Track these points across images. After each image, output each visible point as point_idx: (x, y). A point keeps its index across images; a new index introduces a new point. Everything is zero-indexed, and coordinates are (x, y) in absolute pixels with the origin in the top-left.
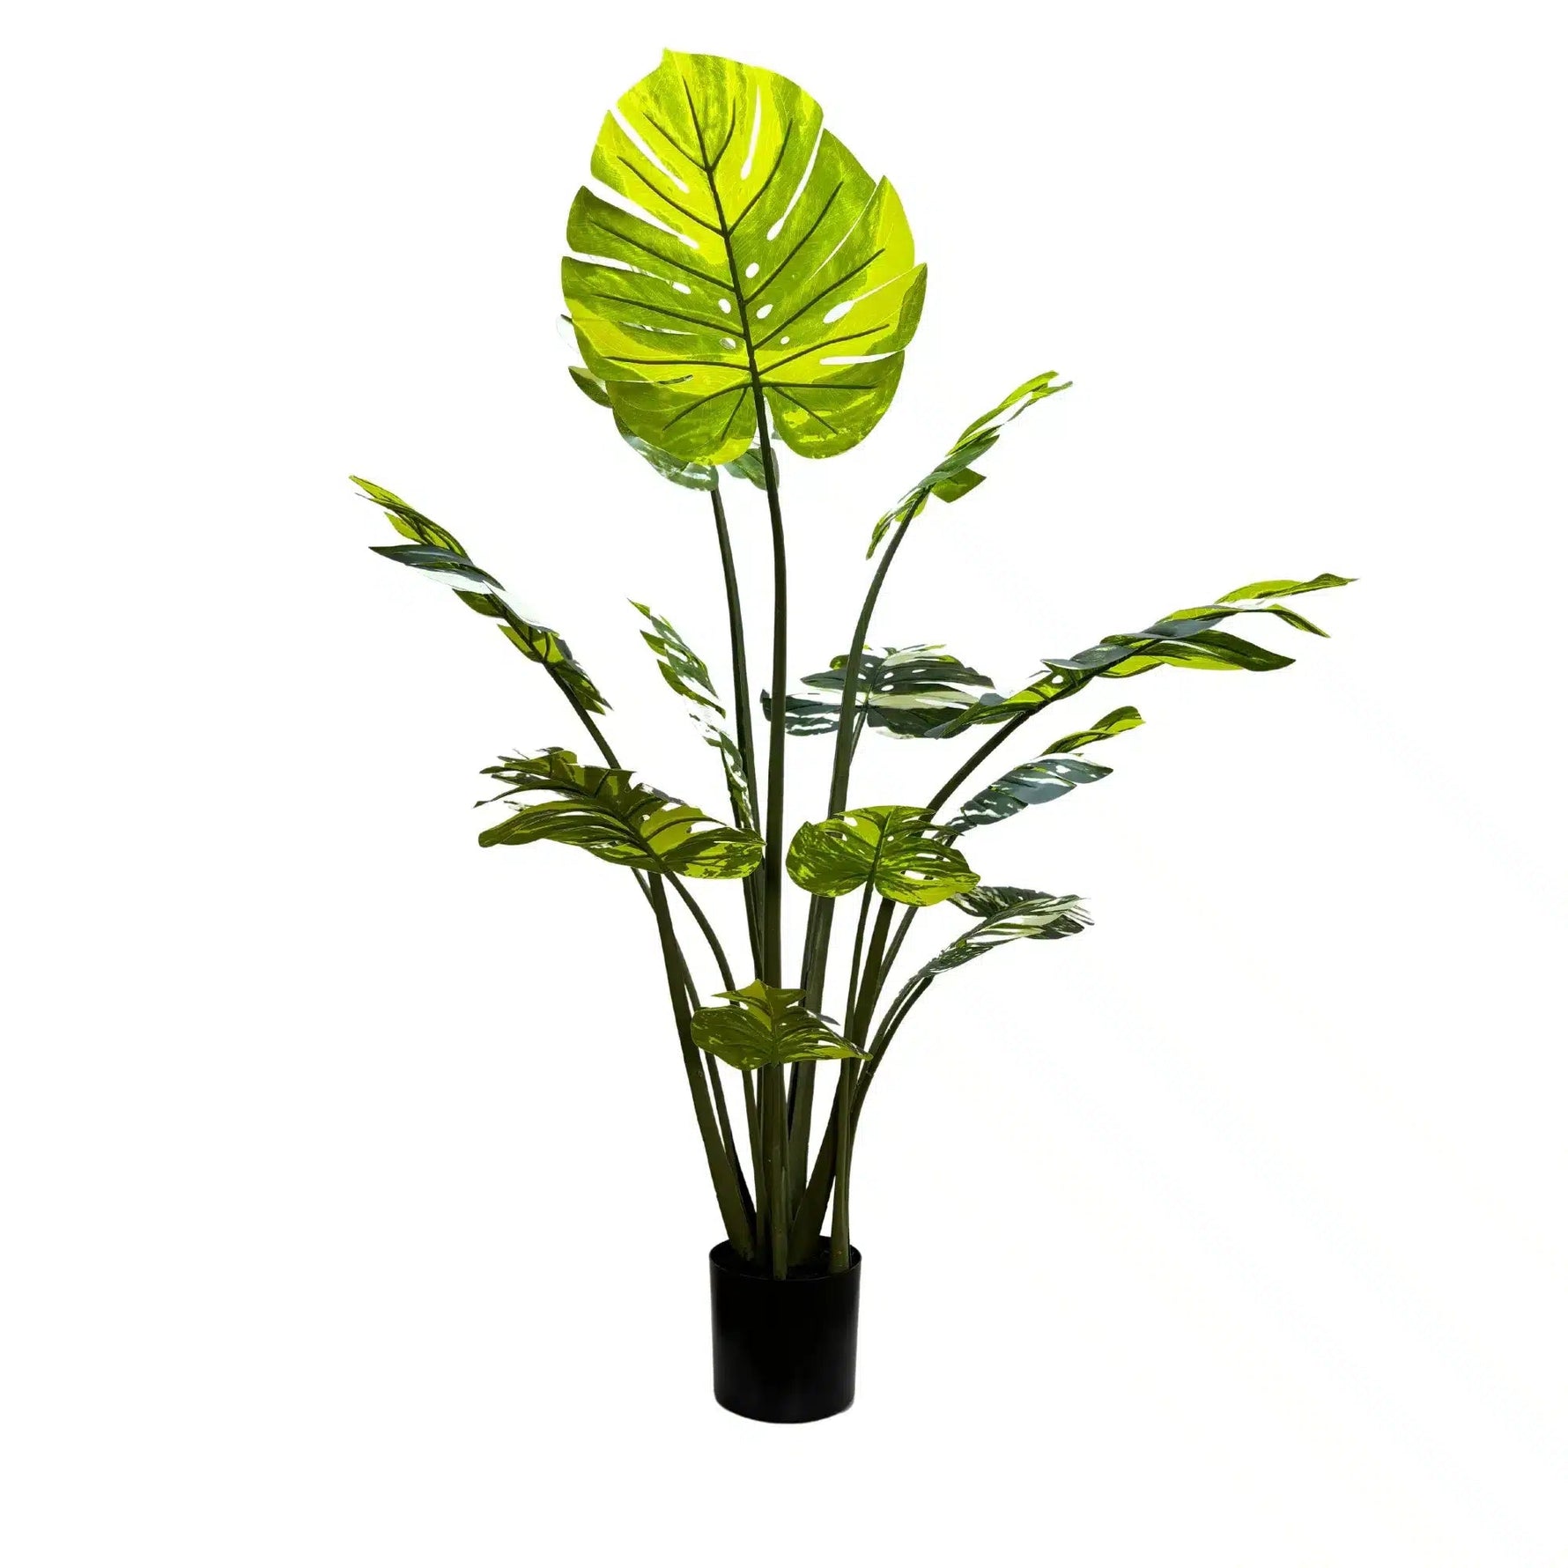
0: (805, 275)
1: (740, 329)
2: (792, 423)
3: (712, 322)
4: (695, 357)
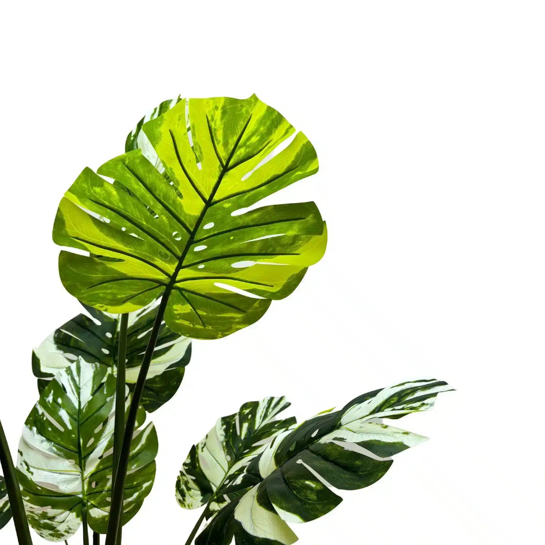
0: (240, 240)
1: (180, 254)
2: (176, 310)
3: (162, 240)
4: (135, 252)
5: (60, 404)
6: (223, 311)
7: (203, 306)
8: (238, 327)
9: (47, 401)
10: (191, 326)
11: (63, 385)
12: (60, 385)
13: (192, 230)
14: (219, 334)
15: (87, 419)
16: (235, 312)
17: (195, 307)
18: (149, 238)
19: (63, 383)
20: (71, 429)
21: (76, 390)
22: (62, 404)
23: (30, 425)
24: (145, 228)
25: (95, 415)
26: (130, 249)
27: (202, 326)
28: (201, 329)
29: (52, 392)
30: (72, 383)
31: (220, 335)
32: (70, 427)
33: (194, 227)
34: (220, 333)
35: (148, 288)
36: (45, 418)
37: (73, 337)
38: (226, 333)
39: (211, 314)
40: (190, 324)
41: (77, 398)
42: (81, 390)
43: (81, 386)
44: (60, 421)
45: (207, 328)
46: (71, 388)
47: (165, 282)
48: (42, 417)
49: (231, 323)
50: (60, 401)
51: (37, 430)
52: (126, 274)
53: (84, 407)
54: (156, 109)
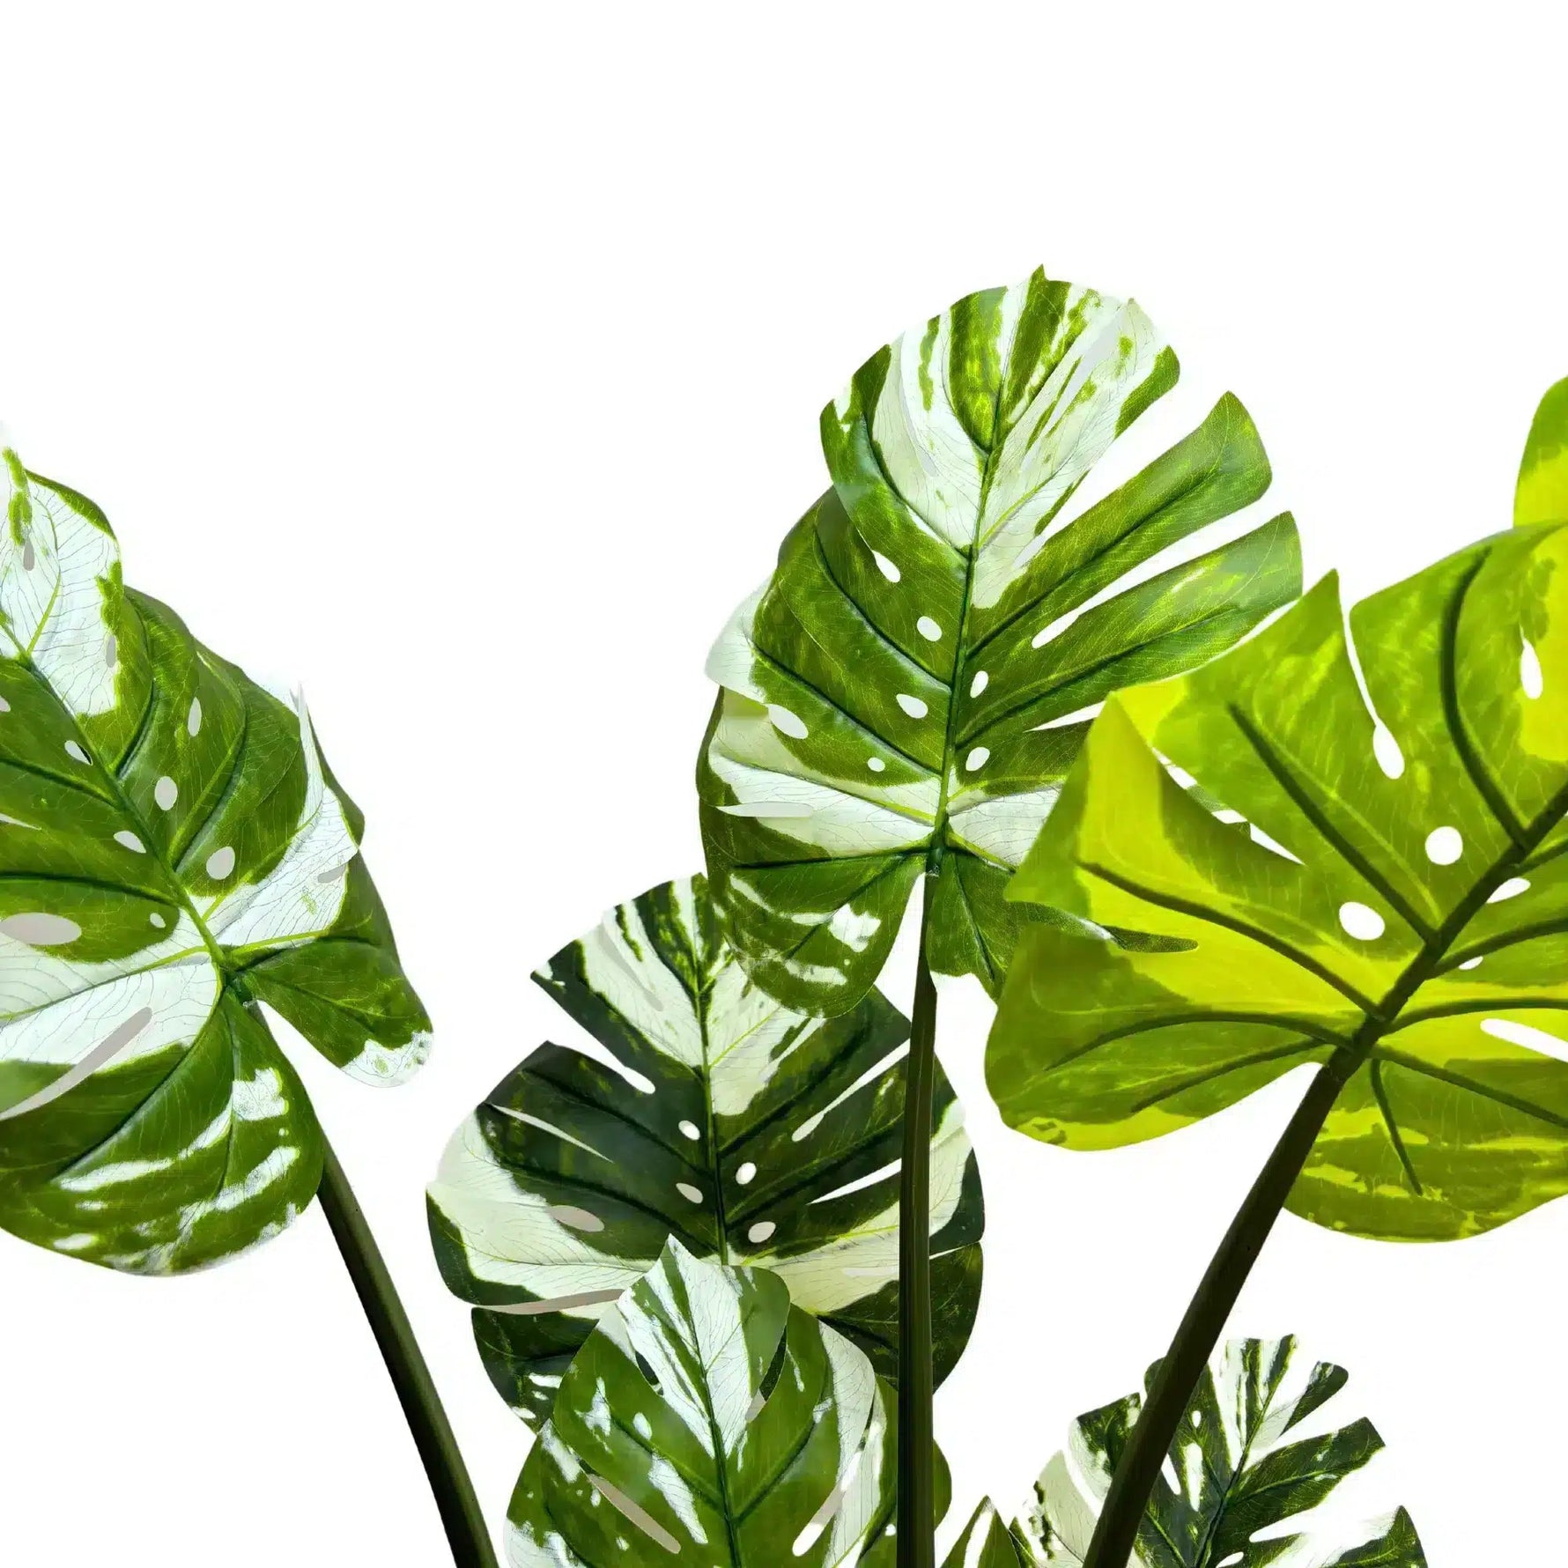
1: (1439, 918)
3: (1375, 862)
4: (1250, 912)
5: (645, 1439)
6: (1494, 1129)
7: (1425, 1113)
8: (1546, 1188)
9: (590, 1424)
10: (1362, 1188)
11: (640, 1358)
12: (629, 1362)
13: (1526, 822)
14: (1465, 1218)
15: (758, 1500)
16: (1539, 1133)
17: (1395, 1118)
18: (1328, 851)
19: (641, 1352)
20: (707, 1542)
21: (690, 1377)
22: (652, 1438)
23: (533, 1525)
24: (1330, 815)
25: (786, 1478)
26: (1235, 900)
27: (1405, 1187)
28: (1398, 1202)
29: (601, 1385)
30: (671, 1351)
31: (1470, 1223)
32: (700, 1535)
33: (1539, 810)
34: (1471, 1214)
35: (1254, 1052)
36: (596, 1500)
37: (568, 1143)
38: (1495, 1215)
39: (1446, 1144)
40: (1357, 1180)
41: (702, 1413)
42: (710, 1379)
43: (706, 1362)
44: (658, 1507)
45: (1425, 1196)
46: (672, 1371)
47: (1337, 1029)
48: (580, 1493)
49: (1519, 1175)
50: (642, 1424)
51: (570, 1547)
52: (1185, 999)
53: (735, 1450)
54: (934, 322)
